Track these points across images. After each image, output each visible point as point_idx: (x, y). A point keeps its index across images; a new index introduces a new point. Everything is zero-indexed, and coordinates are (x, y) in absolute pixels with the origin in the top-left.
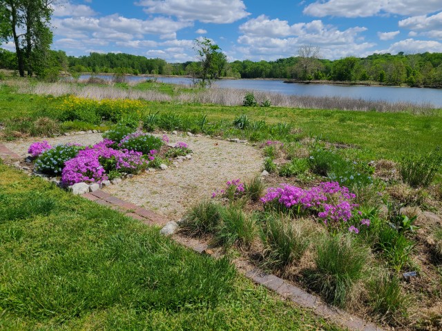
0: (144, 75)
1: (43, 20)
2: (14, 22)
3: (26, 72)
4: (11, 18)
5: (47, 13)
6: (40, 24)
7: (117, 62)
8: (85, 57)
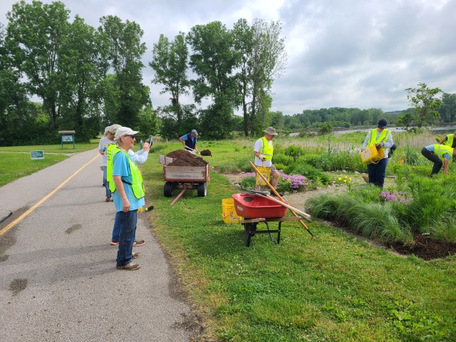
0: (356, 127)
1: (265, 89)
2: (245, 93)
3: (249, 132)
4: (243, 91)
5: (269, 82)
6: (262, 92)
7: (328, 116)
8: (298, 115)
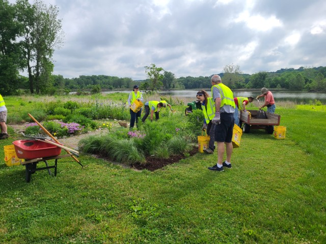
1: (47, 57)
2: (29, 58)
3: (35, 90)
4: (27, 56)
5: (50, 51)
6: (45, 59)
8: (76, 79)
